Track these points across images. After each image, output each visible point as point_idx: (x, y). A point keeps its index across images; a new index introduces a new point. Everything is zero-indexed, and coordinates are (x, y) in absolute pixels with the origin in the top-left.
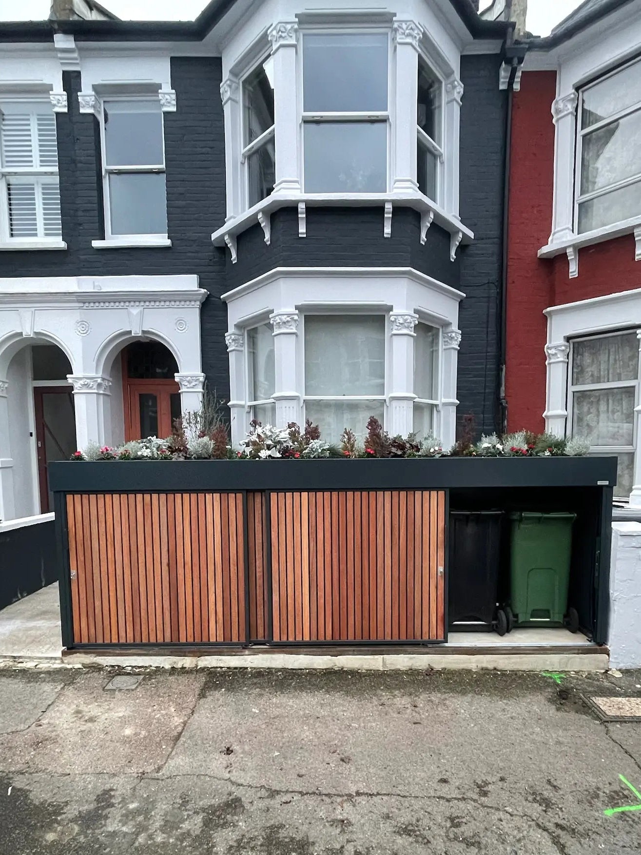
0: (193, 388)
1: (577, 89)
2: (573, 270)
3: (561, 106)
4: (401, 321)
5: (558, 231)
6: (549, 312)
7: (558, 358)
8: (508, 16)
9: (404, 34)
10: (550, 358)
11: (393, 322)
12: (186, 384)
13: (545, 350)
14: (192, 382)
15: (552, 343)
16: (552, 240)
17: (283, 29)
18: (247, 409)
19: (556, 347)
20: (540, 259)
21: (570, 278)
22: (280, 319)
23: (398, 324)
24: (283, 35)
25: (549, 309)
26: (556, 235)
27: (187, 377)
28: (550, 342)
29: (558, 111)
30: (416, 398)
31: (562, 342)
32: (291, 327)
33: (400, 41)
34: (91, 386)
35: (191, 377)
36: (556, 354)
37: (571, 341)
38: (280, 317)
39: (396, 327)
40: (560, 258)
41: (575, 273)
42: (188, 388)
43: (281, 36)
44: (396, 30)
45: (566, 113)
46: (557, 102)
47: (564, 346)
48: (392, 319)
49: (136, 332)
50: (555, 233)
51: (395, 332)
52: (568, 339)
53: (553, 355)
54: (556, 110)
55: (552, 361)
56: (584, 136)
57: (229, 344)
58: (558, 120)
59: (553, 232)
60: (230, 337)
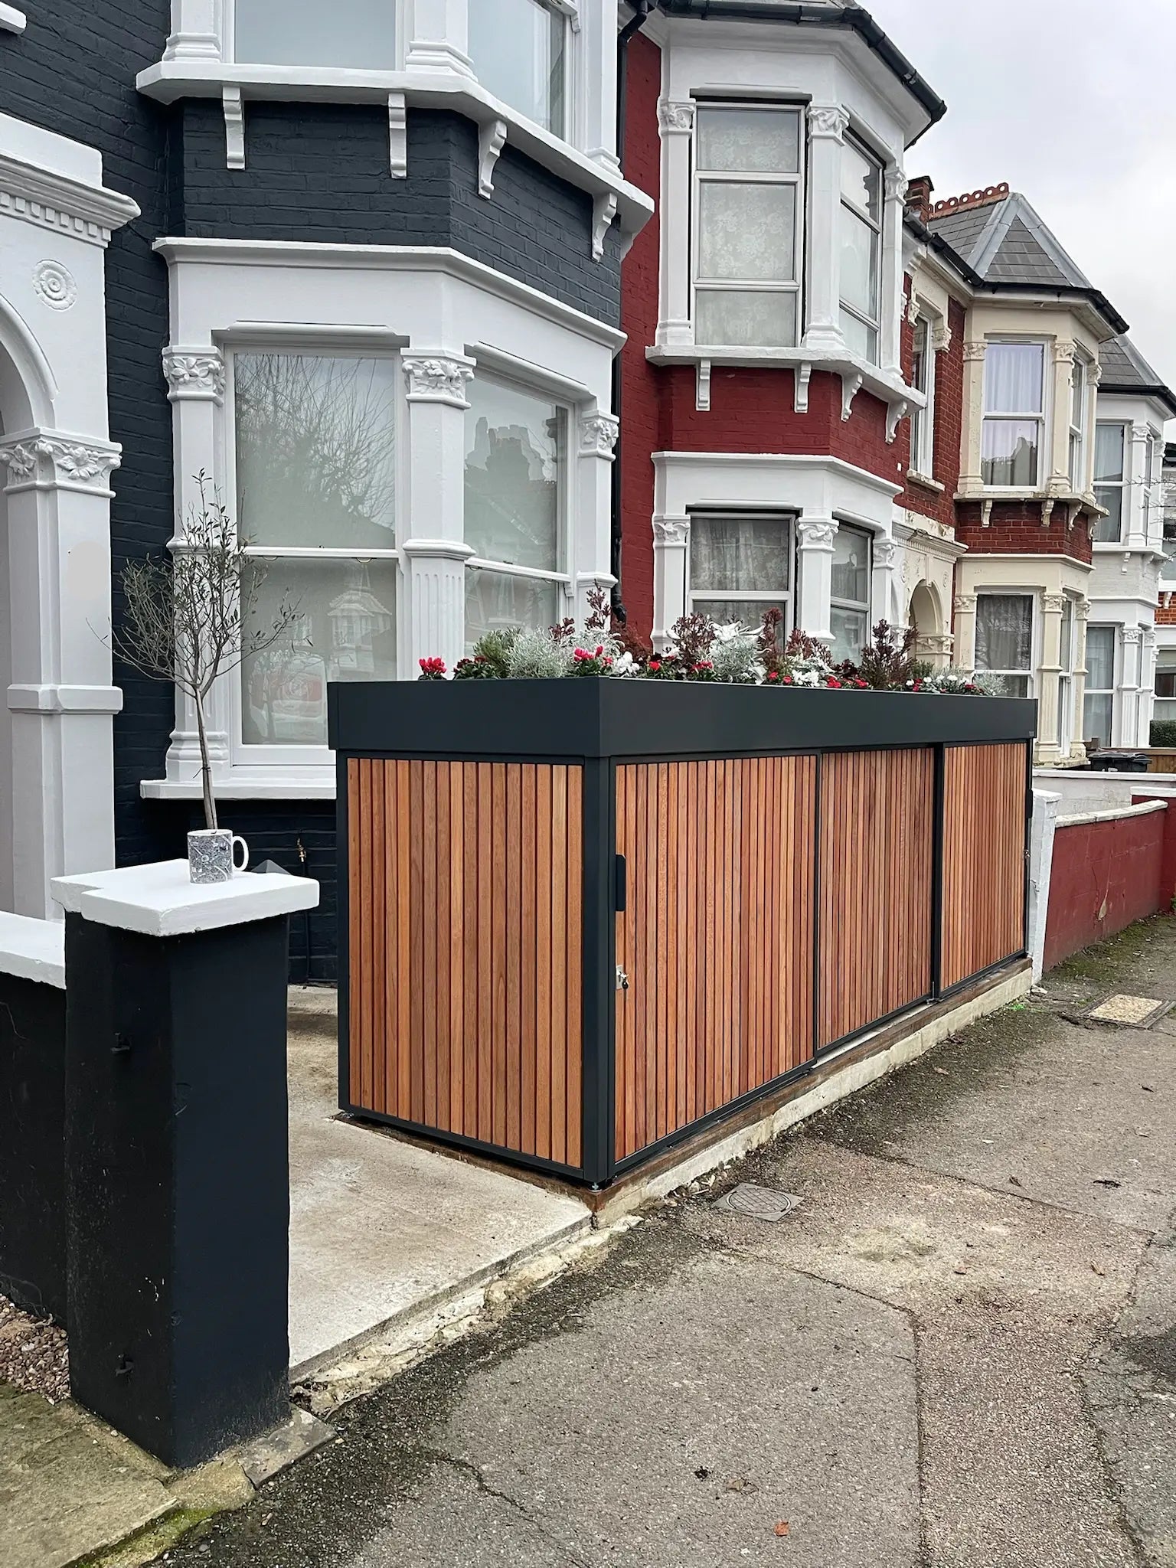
0: (85, 480)
1: (699, 97)
2: (703, 396)
3: (674, 113)
5: (674, 325)
6: (663, 460)
7: (678, 540)
10: (662, 539)
12: (70, 465)
13: (653, 523)
14: (86, 464)
15: (667, 514)
16: (664, 336)
19: (674, 522)
20: (647, 362)
21: (697, 409)
25: (667, 454)
26: (669, 330)
27: (76, 444)
28: (662, 511)
29: (668, 120)
31: (682, 513)
32: (459, 392)
35: (88, 447)
36: (675, 533)
40: (684, 371)
41: (705, 405)
42: (73, 478)
45: (681, 129)
46: (664, 103)
50: (665, 325)
52: (689, 509)
53: (669, 533)
54: (664, 117)
55: (666, 543)
56: (702, 181)
57: (187, 377)
58: (667, 134)
59: (660, 322)
60: (193, 360)
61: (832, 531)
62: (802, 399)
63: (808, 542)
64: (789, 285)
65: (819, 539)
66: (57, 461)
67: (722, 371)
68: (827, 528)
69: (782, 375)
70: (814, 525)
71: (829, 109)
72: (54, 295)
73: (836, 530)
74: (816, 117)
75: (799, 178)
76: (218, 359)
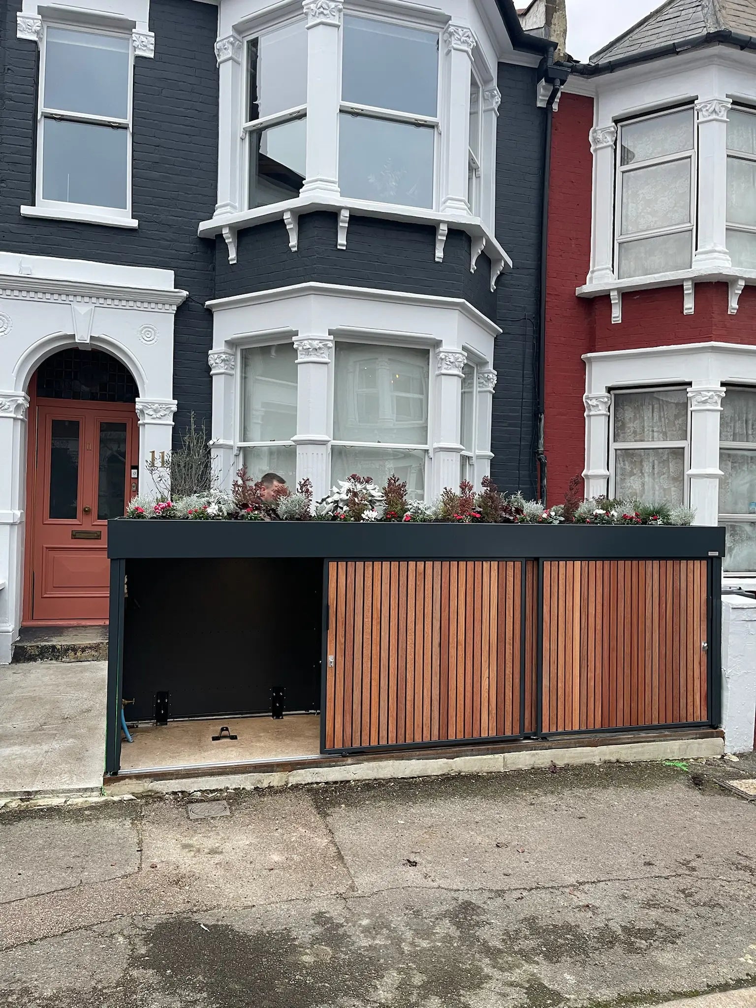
0: (160, 418)
1: (616, 121)
2: (617, 314)
3: (600, 136)
4: (452, 360)
5: (599, 270)
6: (589, 359)
7: (600, 410)
8: (548, 33)
9: (460, 40)
10: (590, 410)
11: (442, 359)
12: (152, 413)
13: (584, 400)
14: (159, 411)
15: (593, 393)
16: (591, 278)
17: (324, 6)
18: (235, 452)
19: (597, 398)
20: (576, 297)
21: (613, 323)
22: (310, 344)
23: (448, 363)
24: (325, 12)
25: (589, 355)
26: (596, 273)
27: (154, 403)
28: (590, 392)
29: (597, 141)
30: (463, 450)
31: (604, 393)
33: (455, 46)
34: (6, 407)
35: (160, 404)
36: (597, 406)
37: (612, 392)
38: (310, 341)
39: (446, 366)
40: (602, 299)
41: (618, 319)
42: (153, 418)
43: (322, 13)
44: (451, 34)
45: (605, 144)
46: (595, 131)
47: (607, 397)
48: (442, 355)
49: (83, 337)
50: (593, 272)
51: (444, 371)
52: (609, 389)
53: (594, 406)
54: (595, 139)
55: (592, 413)
56: (623, 172)
57: (214, 365)
58: (596, 150)
59: (591, 269)
60: (216, 356)
61: (719, 396)
62: (689, 305)
63: (696, 405)
64: (687, 226)
65: (705, 402)
66: (146, 412)
67: (627, 295)
68: (711, 393)
69: (675, 290)
70: (699, 392)
71: (709, 102)
72: (148, 339)
73: (724, 395)
74: (701, 110)
75: (692, 153)
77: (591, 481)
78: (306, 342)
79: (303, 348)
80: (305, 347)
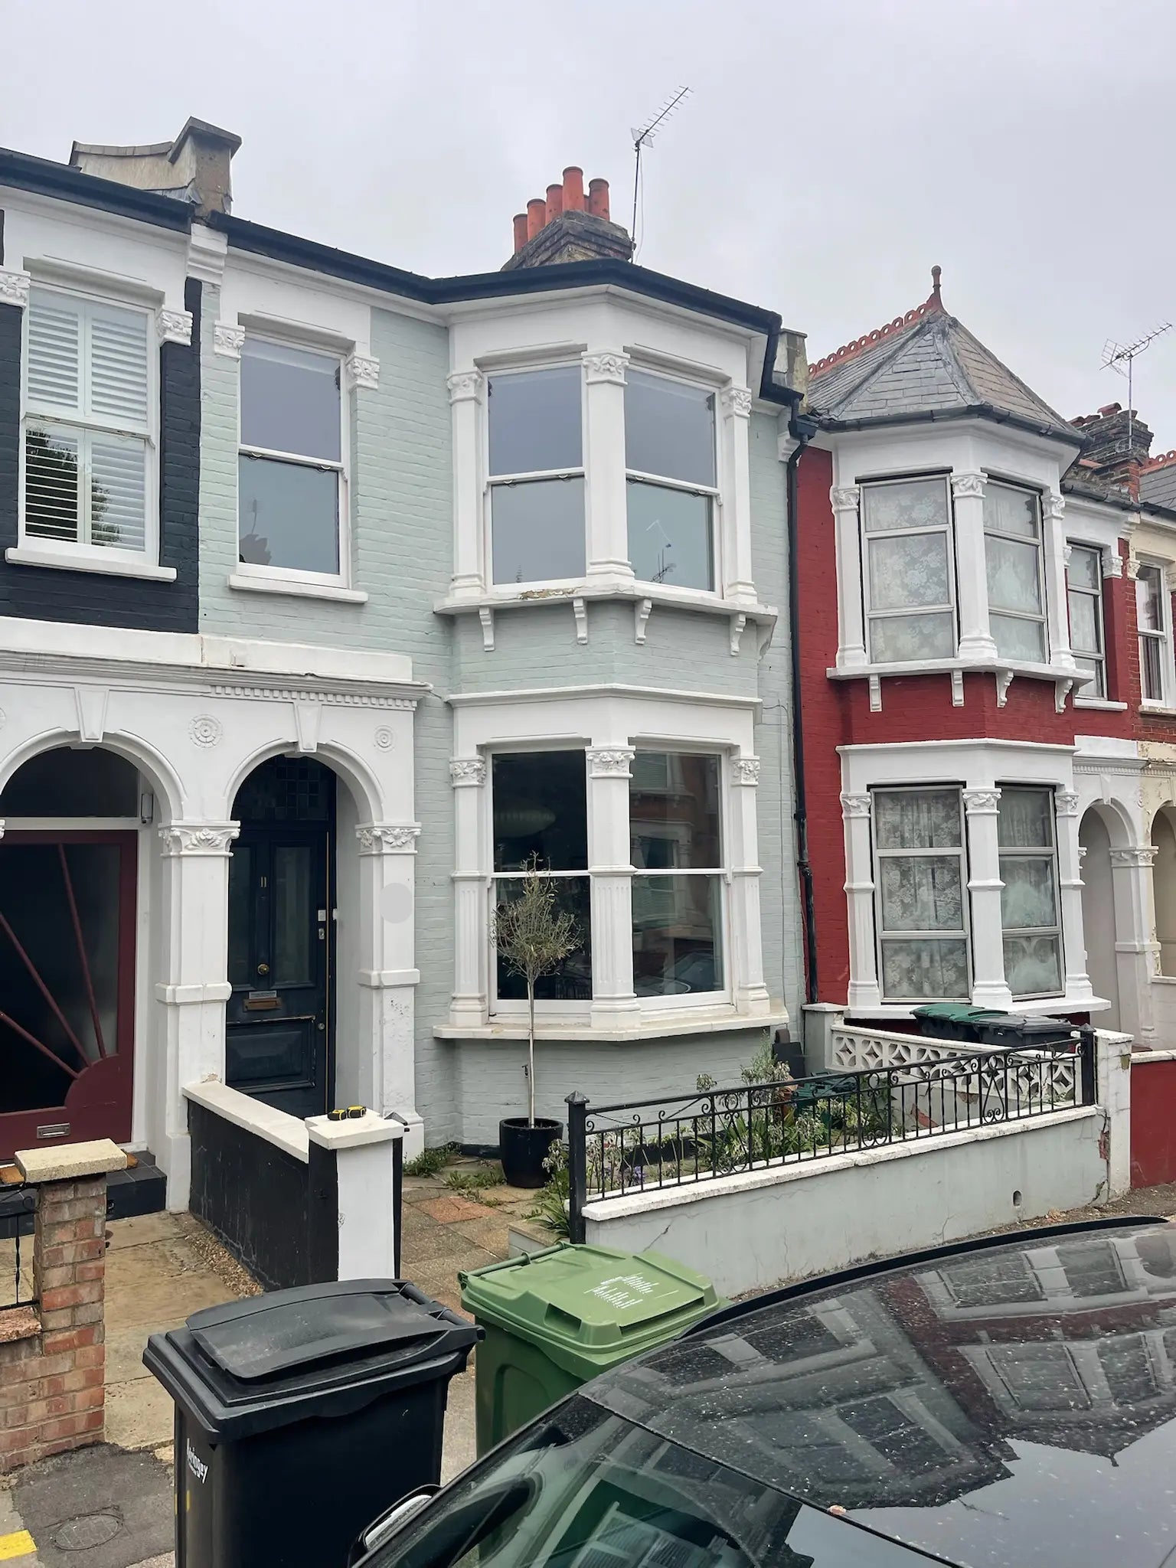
0: (400, 846)
1: (860, 482)
2: (876, 701)
3: (843, 497)
4: (751, 769)
5: (849, 649)
6: (845, 752)
7: (862, 812)
8: (791, 382)
9: (741, 405)
10: (849, 811)
11: (741, 768)
12: (391, 840)
13: (841, 800)
14: (400, 837)
15: (851, 792)
16: (842, 658)
17: (612, 362)
19: (858, 798)
20: (829, 680)
21: (872, 711)
24: (612, 369)
25: (847, 747)
26: (847, 653)
27: (394, 828)
28: (848, 789)
29: (840, 502)
31: (863, 791)
33: (738, 412)
34: (217, 842)
35: (401, 828)
36: (859, 807)
37: (872, 790)
40: (860, 683)
41: (877, 707)
42: (393, 847)
43: (609, 370)
45: (849, 507)
46: (837, 490)
47: (867, 797)
50: (844, 650)
51: (743, 782)
52: (869, 787)
53: (854, 807)
54: (836, 499)
55: (851, 815)
56: (869, 539)
57: (462, 774)
58: (838, 511)
59: (839, 648)
60: (465, 764)
61: (995, 798)
62: (958, 696)
63: (973, 808)
64: (945, 607)
65: (982, 805)
66: (384, 839)
67: (886, 680)
68: (989, 795)
69: (943, 678)
70: (976, 794)
71: (966, 476)
73: (999, 796)
74: (957, 483)
75: (949, 528)
76: (479, 761)
77: (856, 896)
78: (605, 753)
79: (601, 760)
80: (604, 760)
